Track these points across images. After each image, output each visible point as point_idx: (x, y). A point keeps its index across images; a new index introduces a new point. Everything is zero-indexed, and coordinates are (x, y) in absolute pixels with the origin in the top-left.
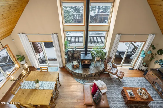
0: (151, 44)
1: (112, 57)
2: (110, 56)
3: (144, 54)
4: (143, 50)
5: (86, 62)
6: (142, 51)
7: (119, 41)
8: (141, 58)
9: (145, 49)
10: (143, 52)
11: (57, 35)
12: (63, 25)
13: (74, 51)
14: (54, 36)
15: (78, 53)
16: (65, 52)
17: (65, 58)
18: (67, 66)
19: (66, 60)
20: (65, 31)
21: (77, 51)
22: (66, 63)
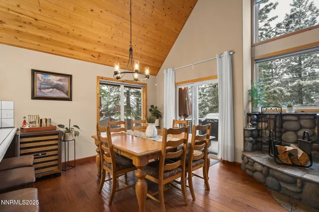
11: (231, 53)
12: (253, 46)
13: (284, 118)
14: (224, 58)
15: (301, 127)
16: (249, 115)
17: (244, 130)
18: (249, 155)
19: (246, 139)
20: (256, 60)
21: (299, 119)
22: (245, 151)
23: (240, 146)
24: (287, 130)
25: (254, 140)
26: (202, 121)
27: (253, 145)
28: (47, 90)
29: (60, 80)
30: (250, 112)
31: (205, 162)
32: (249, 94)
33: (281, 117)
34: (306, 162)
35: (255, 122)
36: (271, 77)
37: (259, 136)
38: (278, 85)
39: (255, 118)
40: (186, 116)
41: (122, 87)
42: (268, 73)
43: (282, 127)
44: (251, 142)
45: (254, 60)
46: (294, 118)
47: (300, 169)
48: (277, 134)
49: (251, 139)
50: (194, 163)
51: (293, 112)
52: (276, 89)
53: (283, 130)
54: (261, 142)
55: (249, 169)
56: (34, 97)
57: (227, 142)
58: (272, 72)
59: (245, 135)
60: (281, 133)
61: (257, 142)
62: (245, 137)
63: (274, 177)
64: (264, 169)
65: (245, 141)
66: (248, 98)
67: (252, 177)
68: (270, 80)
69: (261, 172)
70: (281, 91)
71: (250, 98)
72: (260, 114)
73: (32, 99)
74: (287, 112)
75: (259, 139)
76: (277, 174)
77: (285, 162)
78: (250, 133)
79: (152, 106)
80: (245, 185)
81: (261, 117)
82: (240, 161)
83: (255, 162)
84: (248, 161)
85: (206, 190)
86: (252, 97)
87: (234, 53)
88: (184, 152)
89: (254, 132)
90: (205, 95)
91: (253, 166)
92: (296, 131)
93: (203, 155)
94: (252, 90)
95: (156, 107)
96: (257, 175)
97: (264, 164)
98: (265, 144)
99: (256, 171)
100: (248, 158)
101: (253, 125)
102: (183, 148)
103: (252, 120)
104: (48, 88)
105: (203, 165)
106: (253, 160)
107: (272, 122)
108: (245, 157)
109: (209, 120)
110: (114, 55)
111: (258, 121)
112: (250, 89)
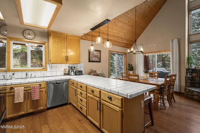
11: (179, 40)
12: (189, 35)
14: (174, 42)
16: (187, 70)
17: (186, 77)
18: (189, 88)
19: (187, 81)
20: (190, 43)
22: (186, 86)
23: (183, 84)
27: (190, 84)
28: (93, 58)
29: (97, 53)
30: (187, 68)
37: (192, 80)
41: (116, 55)
49: (189, 81)
55: (189, 95)
56: (90, 61)
57: (176, 82)
59: (186, 79)
61: (192, 83)
62: (186, 80)
65: (186, 82)
67: (192, 98)
69: (198, 95)
72: (193, 69)
73: (89, 62)
79: (129, 64)
81: (194, 71)
83: (194, 91)
86: (188, 61)
87: (180, 40)
89: (190, 78)
91: (192, 93)
95: (132, 65)
96: (195, 97)
98: (197, 83)
99: (194, 95)
100: (189, 90)
101: (190, 75)
103: (189, 72)
104: (94, 57)
106: (192, 90)
107: (199, 73)
108: (187, 89)
110: (116, 40)
111: (192, 72)
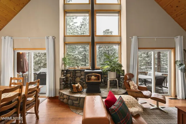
0: (184, 50)
1: (134, 74)
2: (131, 72)
3: (181, 65)
4: (177, 61)
5: (93, 78)
6: (176, 63)
7: (137, 48)
8: (179, 73)
9: (178, 58)
10: (178, 63)
11: (54, 38)
12: (65, 36)
13: (76, 71)
14: (50, 39)
15: (82, 75)
16: (62, 71)
17: (60, 79)
18: (62, 91)
19: (61, 83)
20: (66, 44)
21: (81, 72)
22: (60, 89)
23: (58, 87)
24: (77, 77)
25: (65, 83)
26: (37, 73)
27: (64, 85)
30: (63, 69)
31: (36, 103)
32: (63, 60)
33: (75, 71)
34: (82, 90)
35: (65, 74)
36: (75, 49)
38: (77, 54)
39: (65, 72)
40: (23, 72)
42: (74, 47)
43: (75, 75)
44: (63, 84)
45: (65, 44)
46: (79, 71)
47: (80, 93)
48: (74, 79)
49: (63, 83)
50: (28, 106)
51: (79, 69)
52: (76, 56)
53: (75, 77)
54: (67, 83)
55: (62, 99)
57: (51, 86)
58: (76, 47)
60: (75, 78)
62: (60, 82)
63: (71, 99)
64: (68, 97)
65: (60, 84)
66: (62, 62)
67: (63, 102)
68: (75, 50)
69: (66, 98)
70: (78, 57)
71: (63, 62)
74: (77, 69)
75: (67, 82)
76: (72, 98)
77: (75, 91)
78: (63, 80)
80: (59, 108)
81: (68, 71)
82: (58, 95)
83: (64, 94)
84: (62, 95)
85: (37, 120)
86: (64, 62)
87: (55, 38)
88: (18, 102)
89: (65, 79)
90: (40, 56)
91: (63, 96)
92: (80, 77)
93: (35, 99)
94: (64, 58)
96: (65, 101)
97: (68, 94)
98: (69, 84)
99: (64, 99)
100: (61, 93)
101: (64, 76)
102: (18, 99)
103: (64, 73)
105: (34, 105)
106: (63, 93)
107: (72, 73)
108: (60, 93)
109: (42, 72)
112: (63, 57)
